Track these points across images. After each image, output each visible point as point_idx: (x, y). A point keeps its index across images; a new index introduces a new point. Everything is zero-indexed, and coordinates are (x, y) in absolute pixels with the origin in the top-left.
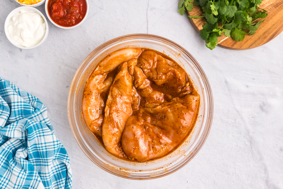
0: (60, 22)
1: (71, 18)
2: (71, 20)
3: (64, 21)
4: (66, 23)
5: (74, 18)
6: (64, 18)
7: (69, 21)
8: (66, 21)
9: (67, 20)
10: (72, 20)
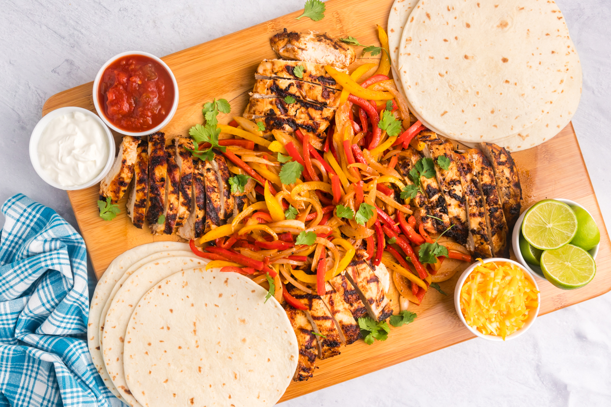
0: (124, 123)
1: (143, 115)
2: (144, 118)
3: (132, 122)
4: (136, 125)
5: (150, 114)
6: (130, 115)
7: (141, 121)
8: (135, 121)
9: (138, 119)
10: (146, 118)
